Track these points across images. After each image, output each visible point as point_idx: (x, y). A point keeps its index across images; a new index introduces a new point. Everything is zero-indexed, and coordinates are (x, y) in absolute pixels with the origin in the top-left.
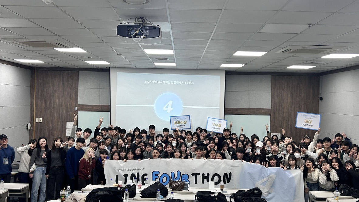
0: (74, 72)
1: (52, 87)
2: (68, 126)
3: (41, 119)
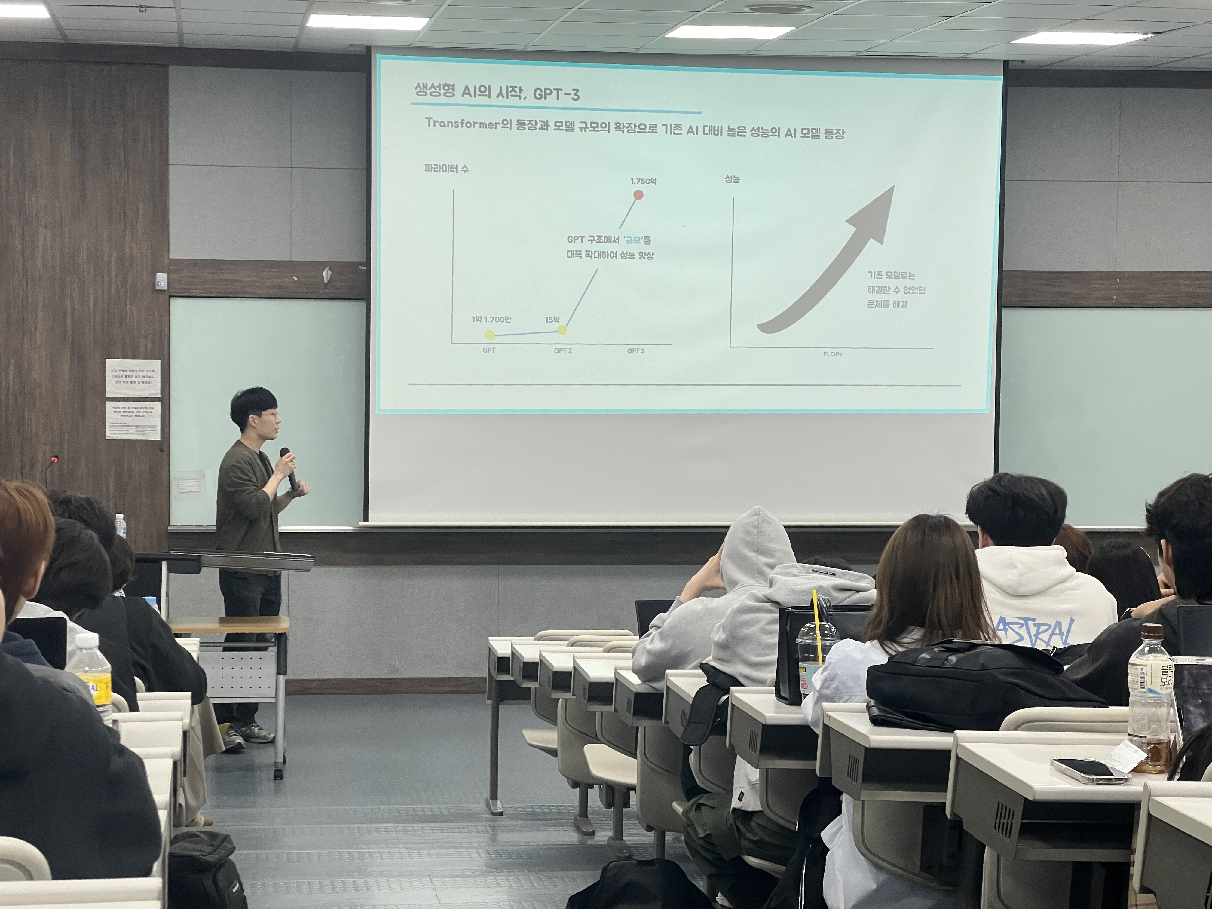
0: (140, 68)
2: (117, 382)
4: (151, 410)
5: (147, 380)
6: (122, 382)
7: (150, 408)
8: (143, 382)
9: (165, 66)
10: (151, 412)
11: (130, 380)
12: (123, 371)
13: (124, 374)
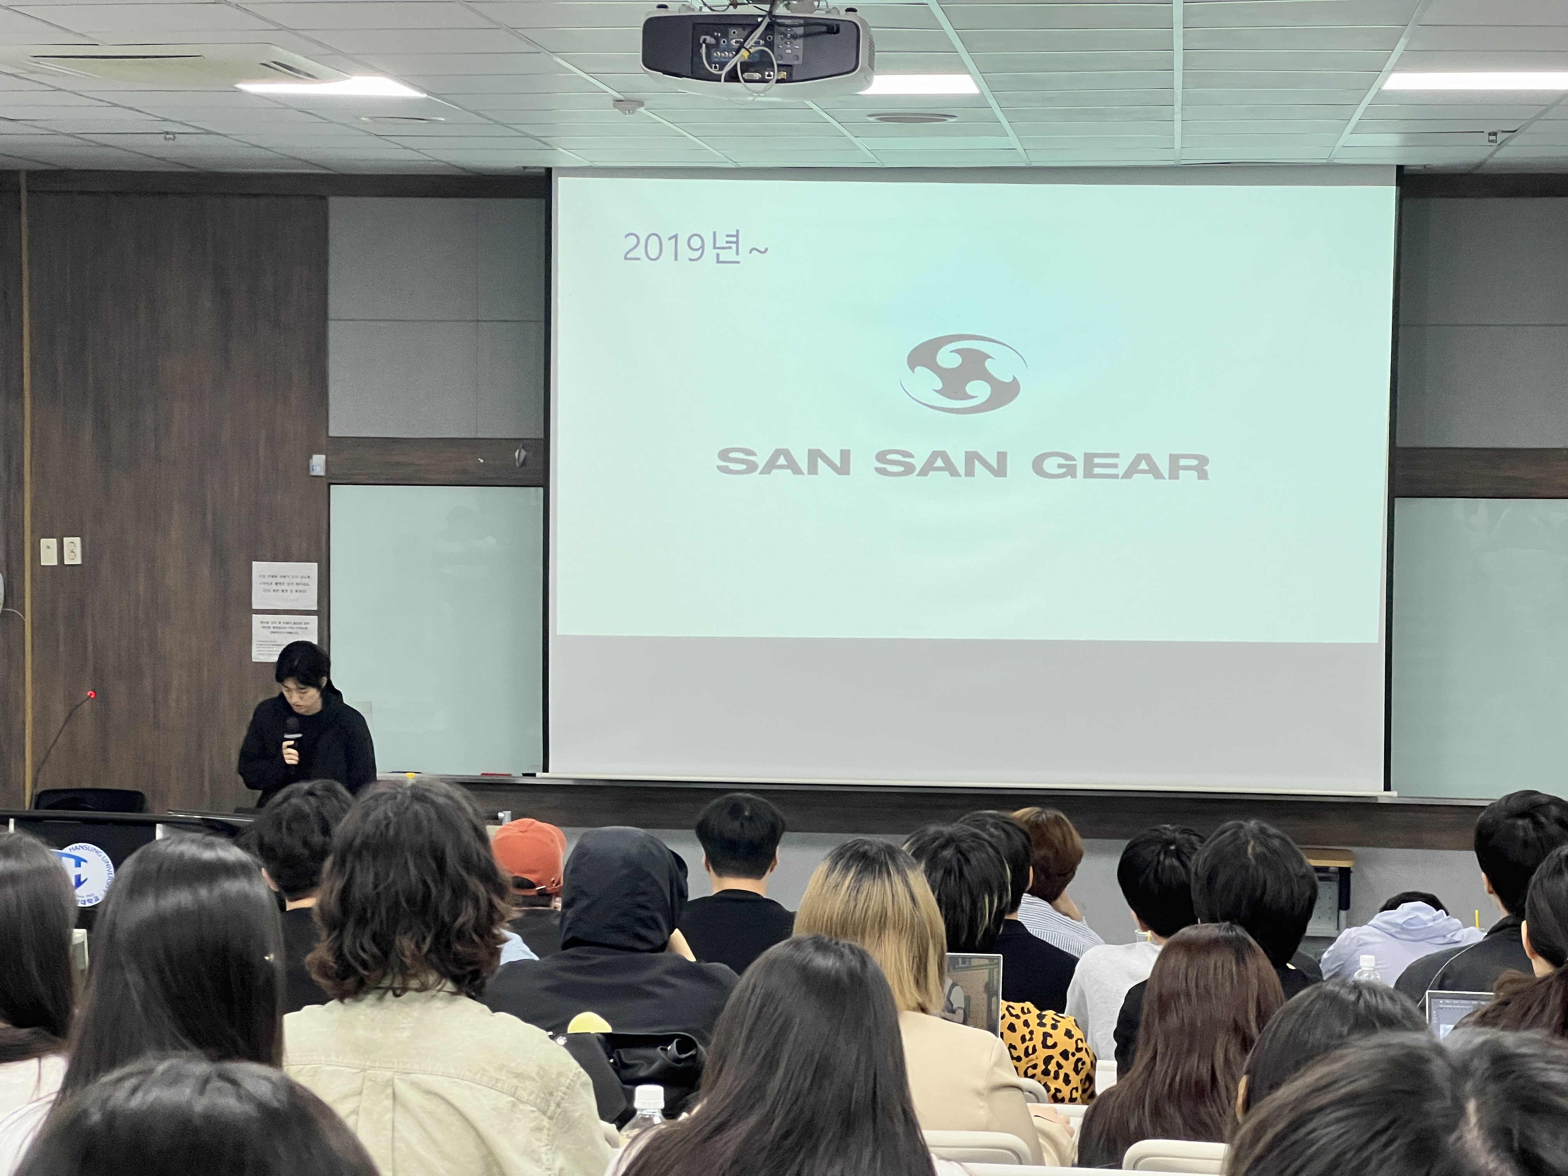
0: (295, 204)
1: (142, 315)
2: (265, 591)
3: (77, 540)
4: (306, 626)
5: (301, 587)
6: (272, 591)
7: (305, 623)
8: (296, 591)
9: (324, 198)
11: (280, 588)
12: (273, 577)
13: (274, 580)
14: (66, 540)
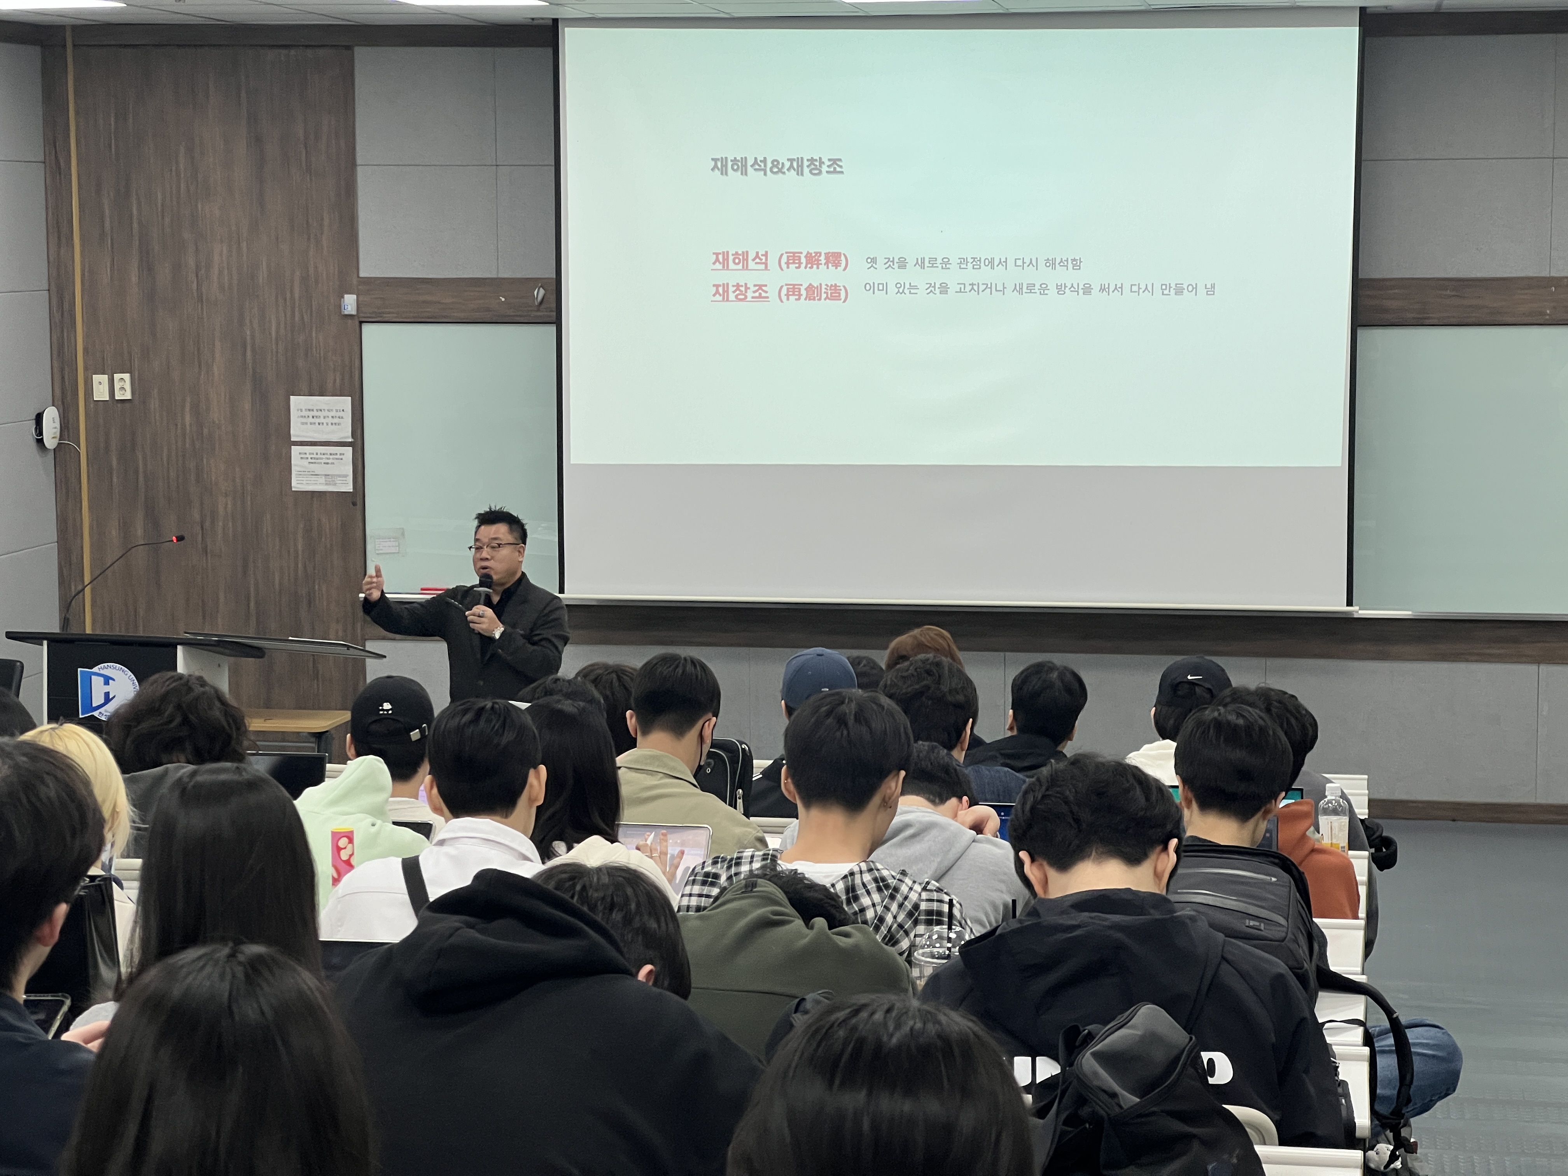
0: (321, 52)
1: (182, 160)
2: (303, 423)
3: (127, 376)
4: (341, 457)
5: (336, 420)
6: (309, 424)
7: (341, 454)
8: (332, 424)
9: (349, 48)
10: (342, 459)
11: (317, 421)
12: (309, 410)
13: (311, 414)
14: (117, 376)
